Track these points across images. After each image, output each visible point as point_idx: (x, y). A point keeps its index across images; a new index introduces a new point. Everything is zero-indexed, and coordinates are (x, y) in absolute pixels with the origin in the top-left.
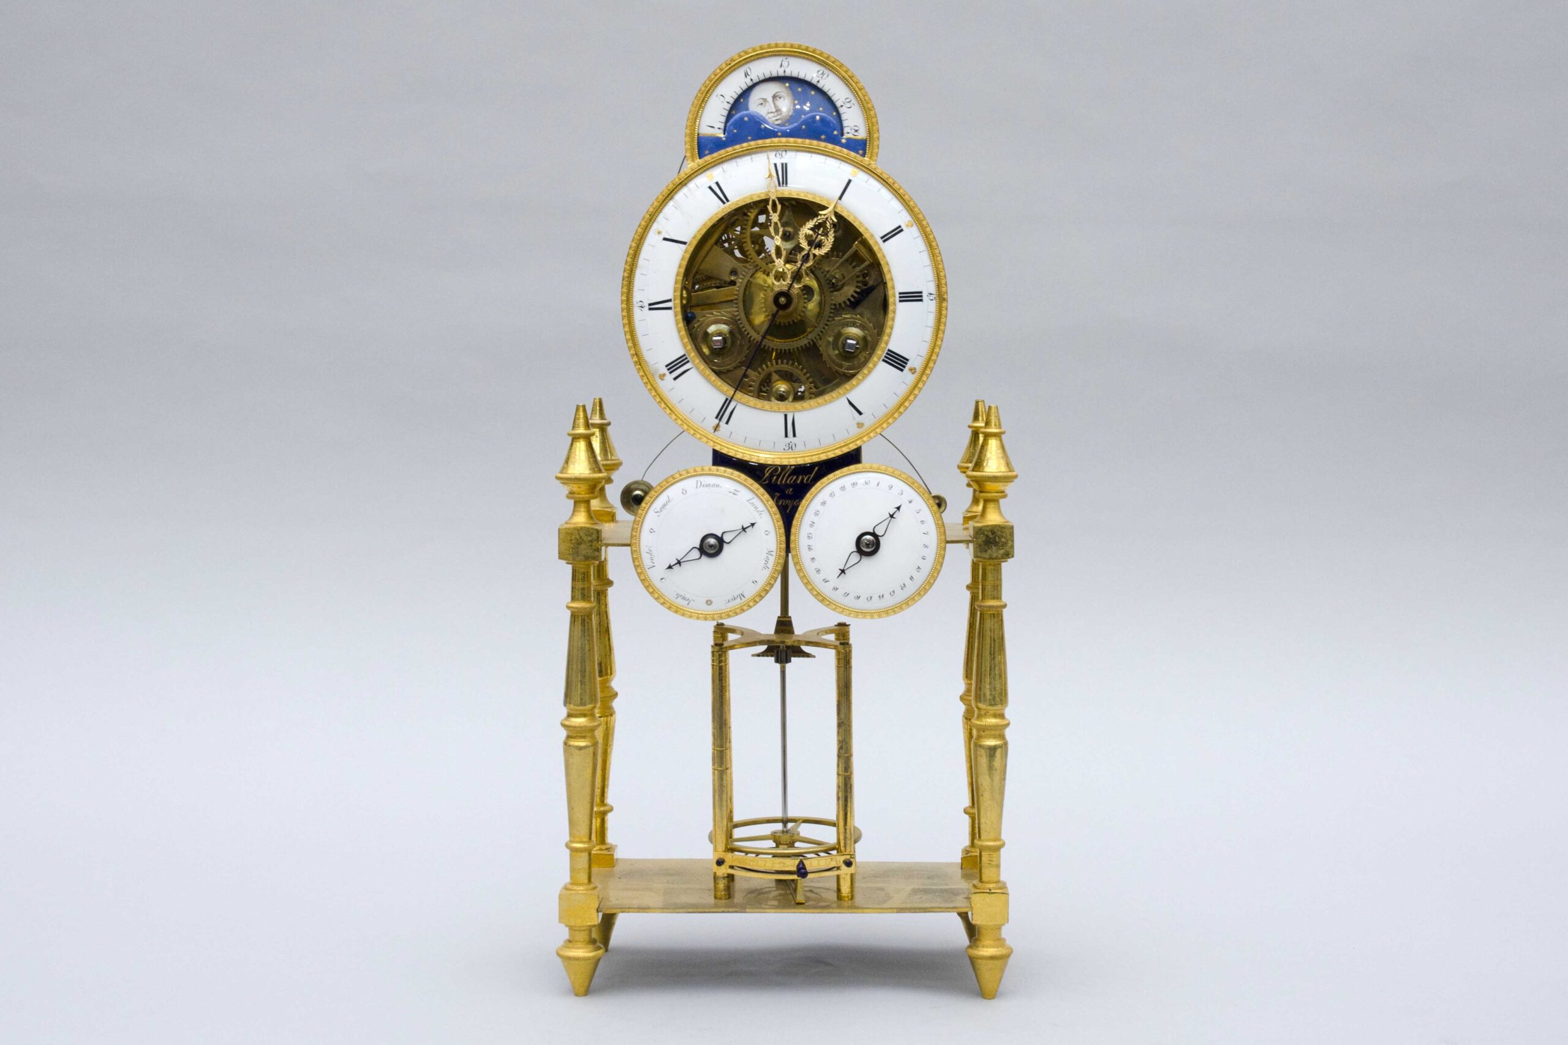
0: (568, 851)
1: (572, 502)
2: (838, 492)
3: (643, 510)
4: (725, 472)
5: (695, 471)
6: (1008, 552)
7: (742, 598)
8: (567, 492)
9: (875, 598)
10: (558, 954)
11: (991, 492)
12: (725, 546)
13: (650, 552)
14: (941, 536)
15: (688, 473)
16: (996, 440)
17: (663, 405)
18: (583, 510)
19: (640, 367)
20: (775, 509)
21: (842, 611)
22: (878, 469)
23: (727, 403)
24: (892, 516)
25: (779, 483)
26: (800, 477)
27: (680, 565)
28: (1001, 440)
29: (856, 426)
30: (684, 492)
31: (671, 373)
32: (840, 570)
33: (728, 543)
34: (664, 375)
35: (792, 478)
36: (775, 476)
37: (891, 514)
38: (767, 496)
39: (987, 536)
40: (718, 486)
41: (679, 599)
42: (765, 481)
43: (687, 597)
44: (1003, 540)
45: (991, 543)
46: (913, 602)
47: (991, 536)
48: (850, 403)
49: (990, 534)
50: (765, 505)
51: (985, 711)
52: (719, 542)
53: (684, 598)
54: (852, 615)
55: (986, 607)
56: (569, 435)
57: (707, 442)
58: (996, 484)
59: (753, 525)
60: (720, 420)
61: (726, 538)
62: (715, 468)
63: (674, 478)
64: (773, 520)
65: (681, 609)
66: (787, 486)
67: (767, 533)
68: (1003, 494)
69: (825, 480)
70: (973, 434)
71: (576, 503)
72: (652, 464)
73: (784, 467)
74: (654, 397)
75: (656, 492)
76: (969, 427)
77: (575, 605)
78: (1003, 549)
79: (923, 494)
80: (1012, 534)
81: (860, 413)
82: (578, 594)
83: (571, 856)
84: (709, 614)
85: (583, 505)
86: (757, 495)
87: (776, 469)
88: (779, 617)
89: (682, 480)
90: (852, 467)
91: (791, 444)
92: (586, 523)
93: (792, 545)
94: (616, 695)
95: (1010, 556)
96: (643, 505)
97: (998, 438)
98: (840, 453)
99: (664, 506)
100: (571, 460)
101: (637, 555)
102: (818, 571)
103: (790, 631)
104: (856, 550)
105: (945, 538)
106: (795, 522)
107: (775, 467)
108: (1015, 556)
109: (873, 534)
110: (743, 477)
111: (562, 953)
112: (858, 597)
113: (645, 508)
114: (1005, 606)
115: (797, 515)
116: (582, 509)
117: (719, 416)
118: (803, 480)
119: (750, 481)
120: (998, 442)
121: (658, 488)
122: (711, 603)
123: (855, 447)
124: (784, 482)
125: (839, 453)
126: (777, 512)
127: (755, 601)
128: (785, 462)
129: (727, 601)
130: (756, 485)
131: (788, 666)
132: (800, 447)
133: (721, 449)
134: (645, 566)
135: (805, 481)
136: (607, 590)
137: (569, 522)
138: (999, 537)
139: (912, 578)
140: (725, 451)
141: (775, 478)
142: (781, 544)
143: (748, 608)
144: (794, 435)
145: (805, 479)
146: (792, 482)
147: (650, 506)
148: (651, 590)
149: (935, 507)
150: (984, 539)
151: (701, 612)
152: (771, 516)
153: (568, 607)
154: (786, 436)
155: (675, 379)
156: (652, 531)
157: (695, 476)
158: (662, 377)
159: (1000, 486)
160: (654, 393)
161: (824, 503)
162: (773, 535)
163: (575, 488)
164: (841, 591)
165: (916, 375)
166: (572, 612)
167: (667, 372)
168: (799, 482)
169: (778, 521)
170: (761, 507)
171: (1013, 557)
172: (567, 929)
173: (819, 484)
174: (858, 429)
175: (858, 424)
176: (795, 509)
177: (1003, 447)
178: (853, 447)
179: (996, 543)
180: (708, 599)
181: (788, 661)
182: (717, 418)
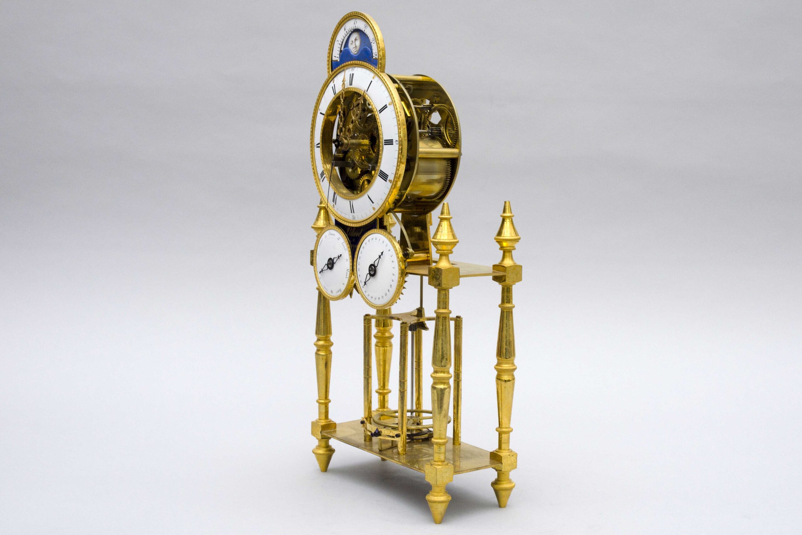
0: (318, 404)
10: (313, 452)
16: (447, 222)
28: (450, 222)
56: (318, 207)
83: (319, 406)
111: (315, 451)
120: (448, 223)
172: (317, 441)
177: (450, 225)
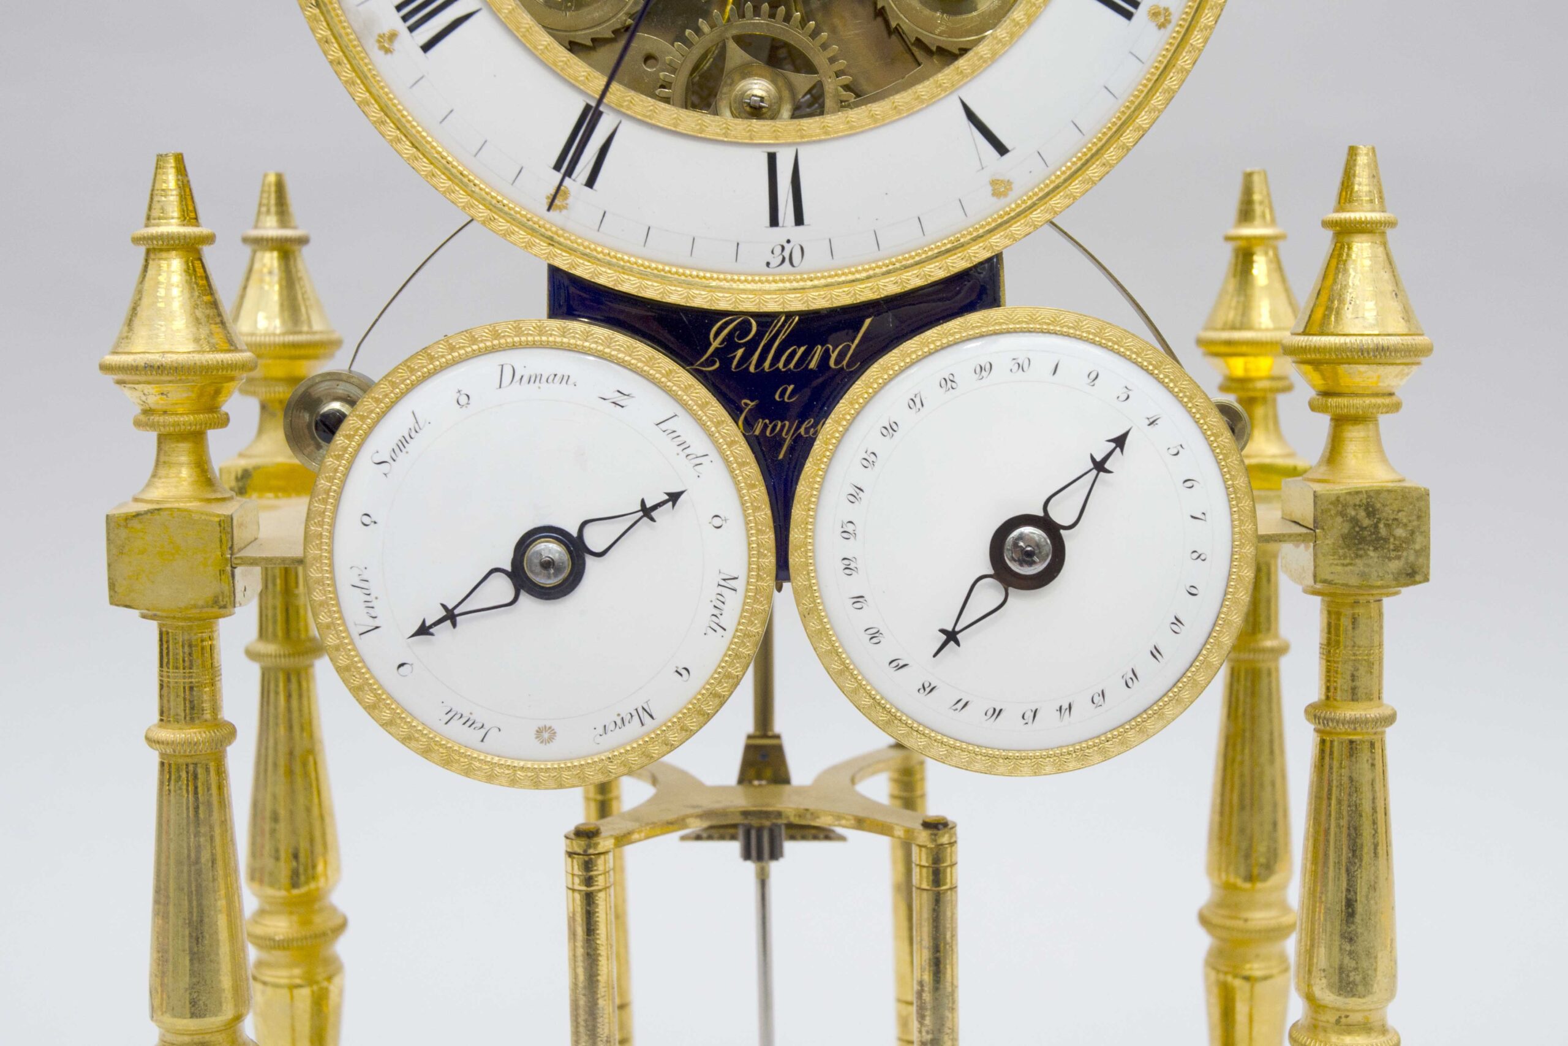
1: (152, 436)
2: (933, 395)
3: (339, 457)
4: (587, 336)
5: (496, 335)
6: (1412, 566)
7: (646, 718)
8: (138, 410)
9: (1048, 714)
11: (1362, 395)
12: (590, 561)
13: (362, 586)
14: (1242, 522)
15: (474, 341)
17: (391, 131)
18: (184, 459)
19: (316, 11)
20: (743, 450)
21: (949, 755)
22: (1053, 323)
23: (589, 118)
24: (1100, 466)
25: (752, 369)
26: (819, 350)
27: (454, 625)
29: (989, 189)
30: (464, 400)
31: (412, 29)
32: (943, 631)
33: (599, 555)
34: (393, 36)
35: (794, 353)
36: (739, 346)
37: (1098, 459)
38: (716, 409)
39: (1354, 521)
40: (565, 379)
41: (456, 724)
42: (710, 362)
43: (479, 717)
44: (1400, 532)
45: (1362, 540)
46: (1161, 723)
47: (1366, 522)
48: (971, 116)
49: (1362, 514)
50: (711, 435)
51: (1338, 1014)
52: (570, 552)
53: (470, 723)
54: (978, 766)
55: (1344, 722)
57: (529, 245)
58: (1382, 370)
59: (674, 497)
60: (569, 173)
61: (594, 539)
62: (557, 324)
63: (432, 359)
64: (737, 483)
65: (461, 754)
66: (778, 378)
67: (718, 522)
68: (1387, 401)
69: (892, 359)
70: (1237, 256)
71: (162, 439)
72: (377, 320)
73: (766, 319)
74: (362, 104)
75: (378, 401)
76: (1228, 239)
77: (167, 734)
78: (1399, 558)
79: (1191, 399)
80: (1422, 516)
81: (1002, 149)
82: (178, 707)
84: (547, 770)
85: (185, 446)
86: (684, 405)
87: (744, 328)
88: (750, 737)
89: (455, 362)
90: (974, 318)
91: (788, 247)
92: (191, 499)
93: (794, 559)
94: (341, 927)
95: (1418, 578)
96: (339, 439)
97: (1377, 238)
98: (941, 274)
99: (403, 443)
100: (143, 312)
101: (325, 593)
102: (875, 636)
103: (781, 777)
104: (991, 571)
105: (1256, 530)
106: (802, 489)
107: (742, 322)
108: (1431, 577)
109: (1045, 523)
110: (642, 351)
112: (997, 713)
113: (345, 449)
114: (1390, 719)
115: (809, 466)
116: (182, 454)
117: (566, 163)
118: (826, 356)
119: (664, 363)
121: (385, 387)
122: (553, 734)
123: (988, 255)
124: (767, 364)
125: (937, 272)
126: (750, 457)
127: (684, 729)
128: (772, 307)
129: (601, 730)
130: (683, 377)
131: (775, 868)
132: (816, 258)
133: (571, 265)
134: (350, 625)
135: (832, 363)
136: (311, 666)
137: (141, 496)
138: (1387, 526)
139: (1156, 653)
140: (584, 270)
141: (740, 352)
142: (760, 555)
143: (665, 748)
144: (799, 220)
145: (834, 356)
146: (792, 366)
147: (360, 445)
148: (370, 698)
149: (1226, 437)
150: (1346, 528)
151: (522, 764)
152: (731, 471)
153: (150, 741)
154: (774, 221)
155: (427, 47)
156: (366, 520)
157: (493, 350)
158: (387, 42)
159: (1389, 377)
160: (361, 94)
161: (891, 429)
162: (735, 530)
163: (152, 395)
164: (945, 696)
165: (1173, 30)
166: (162, 755)
167: (402, 27)
168: (813, 365)
169: (753, 486)
170: (699, 443)
171: (1426, 579)
173: (875, 371)
174: (994, 199)
175: (994, 183)
176: (802, 447)
178: (978, 254)
179: (1378, 542)
180: (541, 724)
181: (775, 853)
182: (557, 167)
